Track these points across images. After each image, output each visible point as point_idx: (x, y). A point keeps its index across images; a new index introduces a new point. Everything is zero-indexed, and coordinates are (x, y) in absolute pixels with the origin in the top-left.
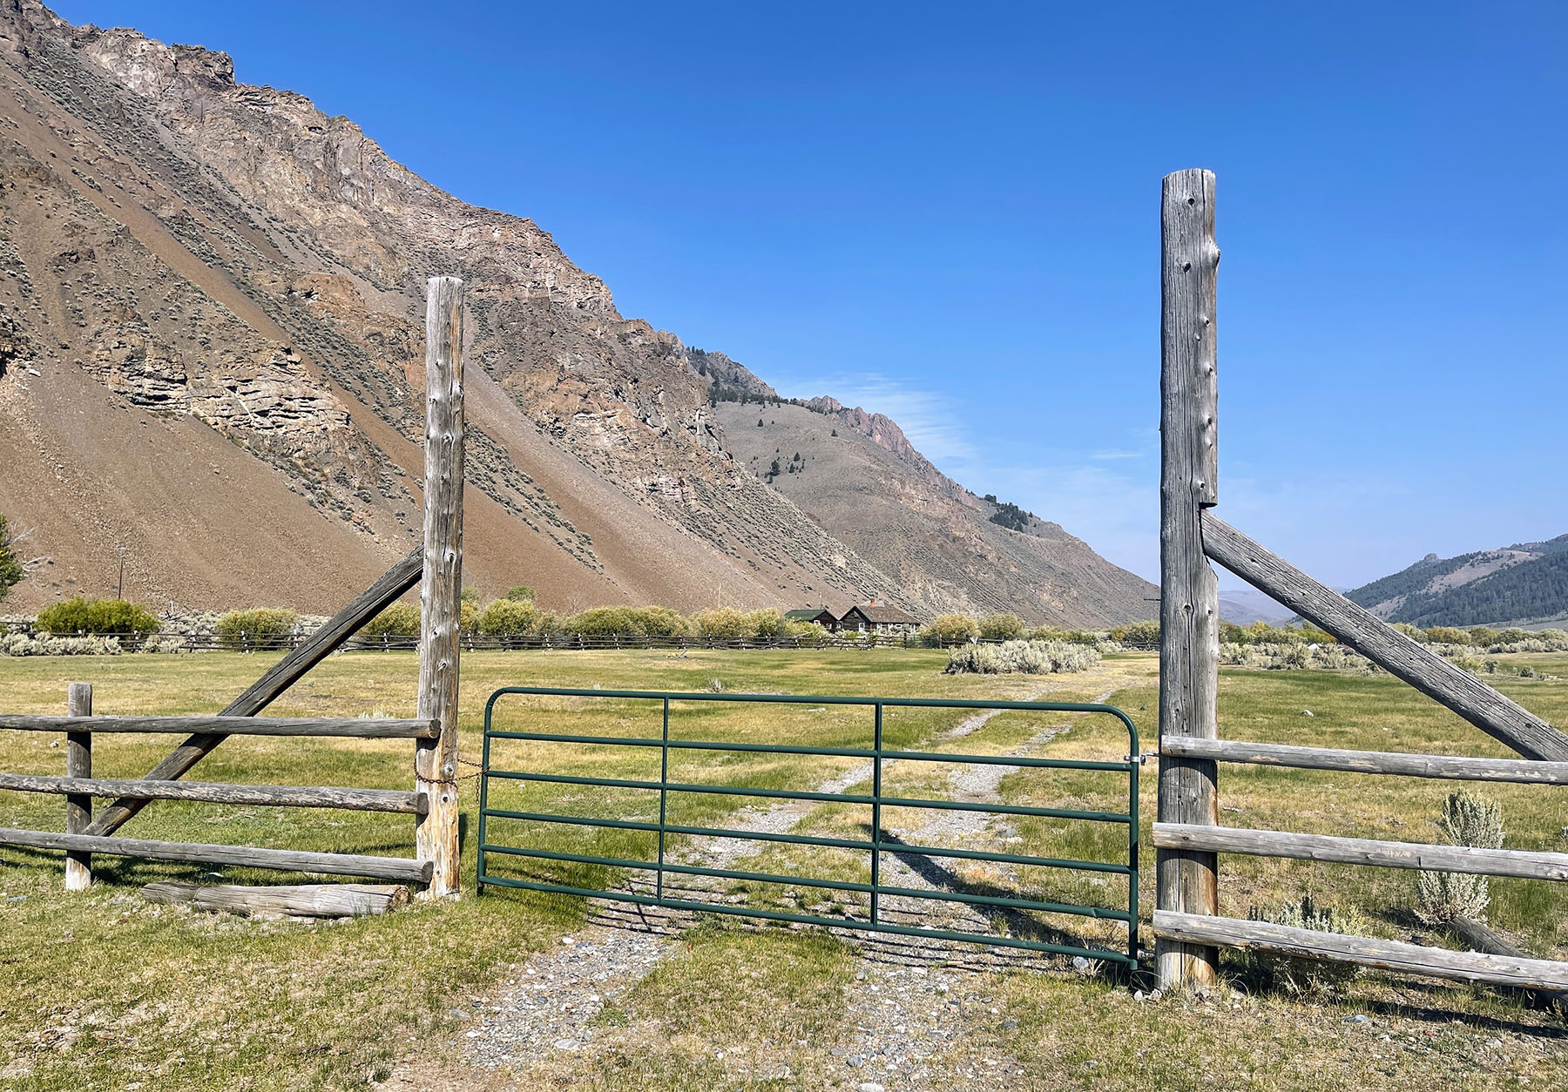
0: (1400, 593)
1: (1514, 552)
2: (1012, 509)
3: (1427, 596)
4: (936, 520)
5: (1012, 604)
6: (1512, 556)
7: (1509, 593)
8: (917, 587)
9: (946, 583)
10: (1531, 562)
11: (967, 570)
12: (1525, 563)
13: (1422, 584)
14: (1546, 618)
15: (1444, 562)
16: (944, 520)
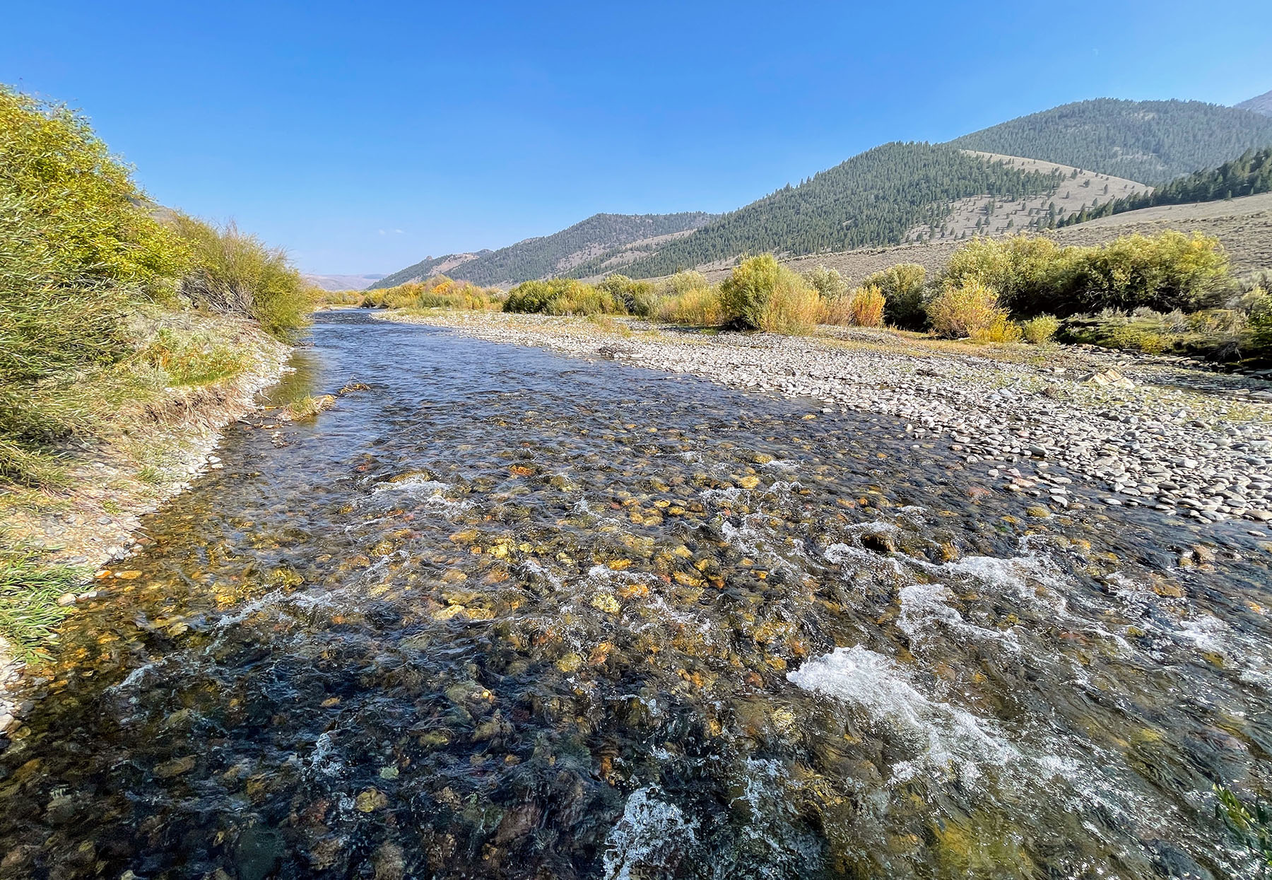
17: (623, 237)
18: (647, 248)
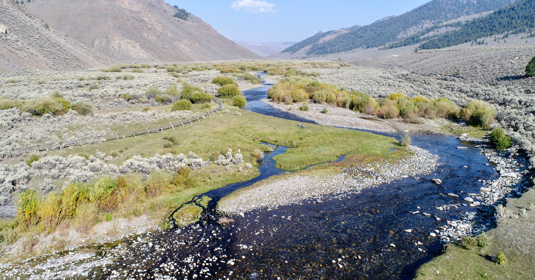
0: (311, 43)
1: (342, 30)
2: (183, 11)
3: (318, 44)
4: (135, 13)
5: (163, 50)
6: (341, 32)
7: (340, 43)
8: (116, 42)
9: (130, 41)
10: (347, 34)
11: (144, 35)
12: (345, 34)
13: (317, 40)
14: (349, 52)
15: (323, 34)
16: (139, 13)
17: (449, 15)
18: (458, 24)
